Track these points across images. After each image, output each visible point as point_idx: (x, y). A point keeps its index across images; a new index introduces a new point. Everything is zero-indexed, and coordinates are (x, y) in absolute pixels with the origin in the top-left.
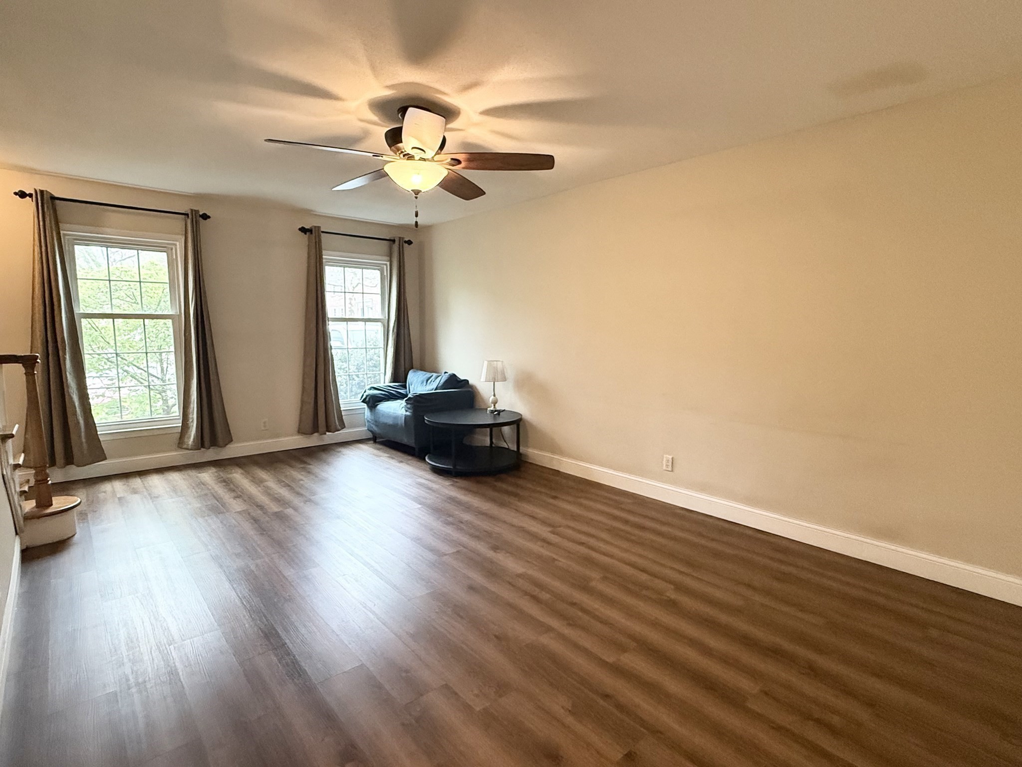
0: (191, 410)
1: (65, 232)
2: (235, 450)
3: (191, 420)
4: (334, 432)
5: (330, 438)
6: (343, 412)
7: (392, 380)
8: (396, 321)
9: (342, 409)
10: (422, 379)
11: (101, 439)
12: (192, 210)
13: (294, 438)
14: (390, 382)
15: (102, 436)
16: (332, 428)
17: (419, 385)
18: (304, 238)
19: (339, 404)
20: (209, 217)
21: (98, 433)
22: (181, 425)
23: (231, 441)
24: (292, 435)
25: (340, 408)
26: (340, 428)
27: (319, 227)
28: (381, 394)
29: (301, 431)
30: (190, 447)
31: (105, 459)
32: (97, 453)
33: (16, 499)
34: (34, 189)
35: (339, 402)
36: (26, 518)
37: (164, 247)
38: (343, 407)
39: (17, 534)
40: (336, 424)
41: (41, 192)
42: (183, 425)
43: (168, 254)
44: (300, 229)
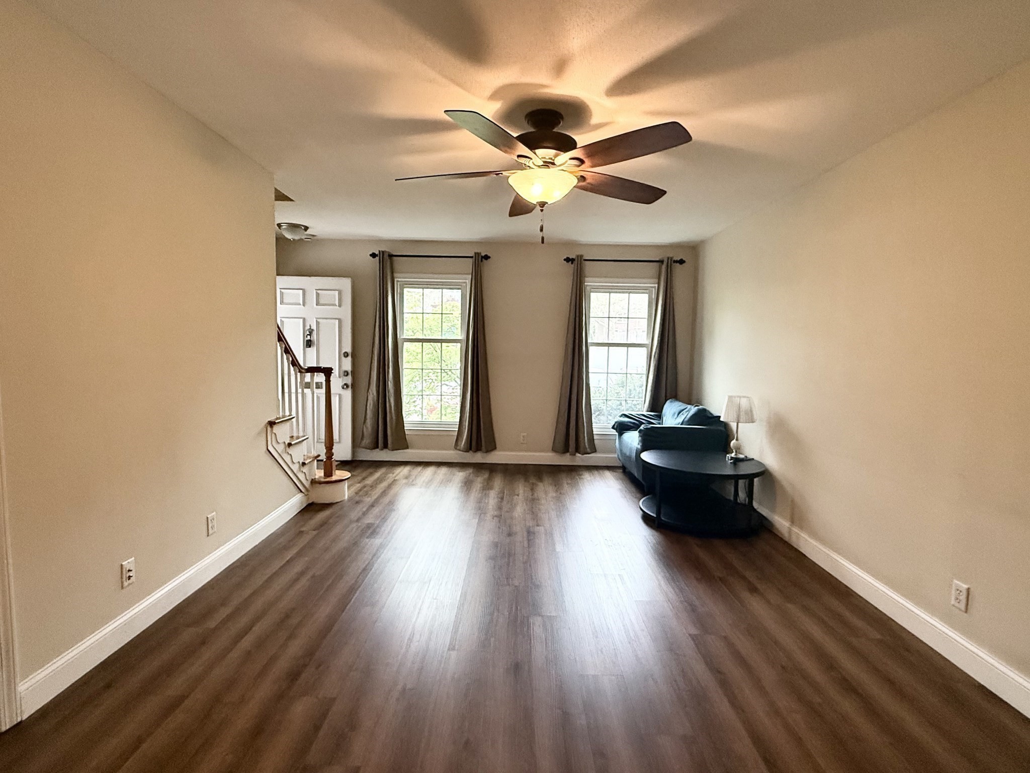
0: (465, 419)
1: (398, 279)
2: (497, 457)
3: (464, 427)
4: (583, 454)
5: (580, 459)
6: (595, 436)
7: (649, 410)
8: (659, 346)
9: (594, 433)
10: (675, 410)
11: (406, 433)
12: (475, 253)
13: (547, 454)
14: (647, 411)
15: (407, 431)
16: (582, 449)
17: (670, 417)
18: (570, 267)
19: (592, 428)
20: (489, 257)
21: (405, 428)
22: (457, 429)
23: (494, 448)
24: (547, 451)
25: (593, 432)
26: (588, 450)
27: (582, 256)
28: (630, 422)
29: (554, 450)
30: (462, 449)
31: (407, 448)
32: (402, 442)
33: (295, 468)
34: (379, 251)
35: (592, 426)
36: (314, 482)
37: (459, 285)
38: (595, 431)
39: (301, 491)
40: (587, 447)
41: (383, 252)
42: (458, 431)
43: (460, 290)
44: (565, 260)
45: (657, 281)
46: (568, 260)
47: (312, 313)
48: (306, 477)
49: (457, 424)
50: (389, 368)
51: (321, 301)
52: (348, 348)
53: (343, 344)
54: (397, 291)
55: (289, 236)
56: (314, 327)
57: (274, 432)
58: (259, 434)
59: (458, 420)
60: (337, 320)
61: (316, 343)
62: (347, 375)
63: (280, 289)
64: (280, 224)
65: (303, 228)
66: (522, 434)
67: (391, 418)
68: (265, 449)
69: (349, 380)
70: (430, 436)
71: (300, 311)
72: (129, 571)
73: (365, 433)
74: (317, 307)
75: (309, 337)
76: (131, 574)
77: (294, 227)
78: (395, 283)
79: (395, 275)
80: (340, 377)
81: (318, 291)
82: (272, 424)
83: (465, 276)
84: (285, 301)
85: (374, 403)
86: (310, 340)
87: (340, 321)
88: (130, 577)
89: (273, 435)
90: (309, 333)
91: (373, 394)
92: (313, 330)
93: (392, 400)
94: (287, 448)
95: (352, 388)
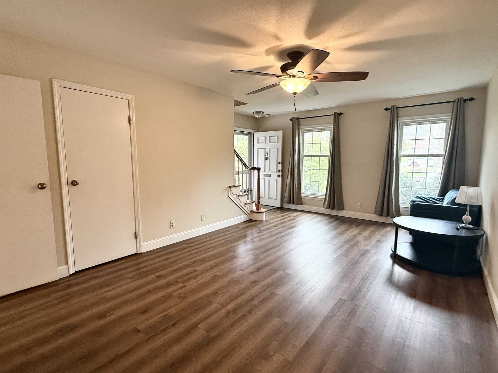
0: (327, 193)
1: (301, 129)
2: (344, 213)
3: (327, 197)
6: (400, 208)
9: (400, 206)
11: (302, 198)
12: (334, 113)
13: (373, 215)
14: (438, 196)
19: (399, 203)
20: (343, 114)
21: (302, 196)
23: (343, 209)
24: (371, 213)
25: (399, 205)
26: (395, 215)
29: (375, 213)
30: (325, 207)
31: (302, 204)
32: (300, 202)
33: (242, 205)
34: (293, 117)
35: (399, 202)
36: (252, 211)
37: (329, 129)
38: (401, 205)
39: (246, 214)
40: (394, 213)
41: (294, 118)
42: (325, 198)
43: (329, 131)
44: (385, 109)
45: (451, 114)
46: (386, 109)
47: (268, 146)
48: (248, 209)
49: (324, 196)
50: (295, 168)
51: (271, 141)
52: (280, 160)
53: (278, 159)
54: (301, 134)
55: (257, 116)
56: (268, 152)
57: (231, 190)
58: (225, 190)
59: (325, 194)
60: (276, 149)
61: (269, 158)
62: (280, 171)
63: (258, 137)
64: (254, 112)
65: (262, 113)
66: (358, 203)
67: (296, 191)
68: (227, 196)
69: (280, 174)
70: (313, 200)
71: (263, 146)
72: (173, 224)
73: (286, 196)
74: (270, 143)
75: (266, 156)
76: (173, 225)
77: (259, 113)
78: (300, 131)
79: (300, 127)
80: (277, 172)
81: (270, 137)
82: (230, 187)
83: (330, 124)
84: (259, 142)
85: (289, 184)
86: (267, 157)
87: (277, 149)
88: (173, 226)
89: (231, 192)
90: (266, 154)
91: (289, 180)
92: (268, 153)
93: (296, 183)
94: (238, 197)
95: (281, 177)
